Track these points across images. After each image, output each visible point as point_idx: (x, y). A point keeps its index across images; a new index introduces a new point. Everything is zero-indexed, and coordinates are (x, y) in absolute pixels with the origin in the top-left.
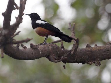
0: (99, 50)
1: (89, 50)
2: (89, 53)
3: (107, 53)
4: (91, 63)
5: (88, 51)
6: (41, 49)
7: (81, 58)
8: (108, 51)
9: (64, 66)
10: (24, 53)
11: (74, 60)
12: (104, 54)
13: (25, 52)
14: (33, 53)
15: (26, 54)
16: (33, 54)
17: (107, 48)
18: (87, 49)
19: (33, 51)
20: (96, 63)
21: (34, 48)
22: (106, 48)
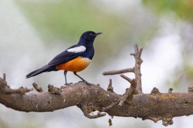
0: (171, 99)
1: (155, 98)
2: (154, 103)
3: (184, 107)
4: (156, 119)
5: (153, 100)
6: (66, 95)
7: (140, 111)
8: (187, 103)
9: (110, 121)
10: (31, 102)
11: (127, 113)
12: (178, 107)
13: (35, 99)
14: (51, 101)
15: (36, 103)
16: (49, 103)
17: (185, 97)
18: (151, 96)
19: (51, 98)
20: (165, 121)
21: (54, 92)
22: (183, 98)
